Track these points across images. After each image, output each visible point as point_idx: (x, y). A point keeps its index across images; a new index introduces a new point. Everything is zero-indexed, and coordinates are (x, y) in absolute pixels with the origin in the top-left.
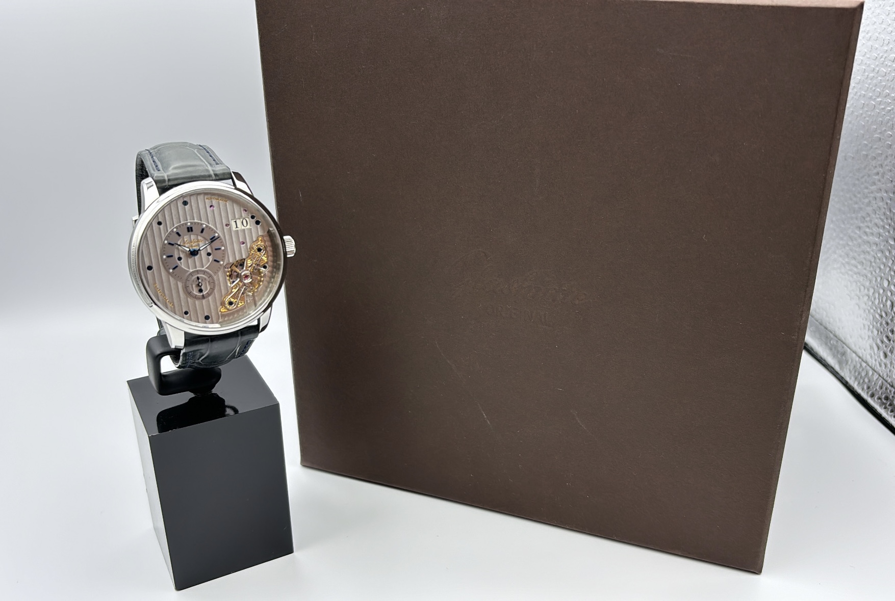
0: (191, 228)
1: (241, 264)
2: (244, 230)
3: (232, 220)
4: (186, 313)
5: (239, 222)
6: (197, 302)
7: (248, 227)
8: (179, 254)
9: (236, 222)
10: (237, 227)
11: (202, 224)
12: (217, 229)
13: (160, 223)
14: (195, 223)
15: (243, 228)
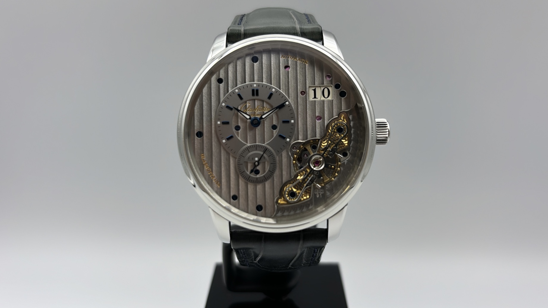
0: (257, 91)
1: (314, 144)
2: (324, 101)
3: (310, 87)
4: (235, 198)
5: (319, 91)
6: (250, 187)
7: (330, 98)
8: (238, 123)
9: (315, 90)
10: (315, 97)
11: (271, 88)
12: (289, 97)
13: (220, 81)
14: (263, 85)
15: (323, 98)
